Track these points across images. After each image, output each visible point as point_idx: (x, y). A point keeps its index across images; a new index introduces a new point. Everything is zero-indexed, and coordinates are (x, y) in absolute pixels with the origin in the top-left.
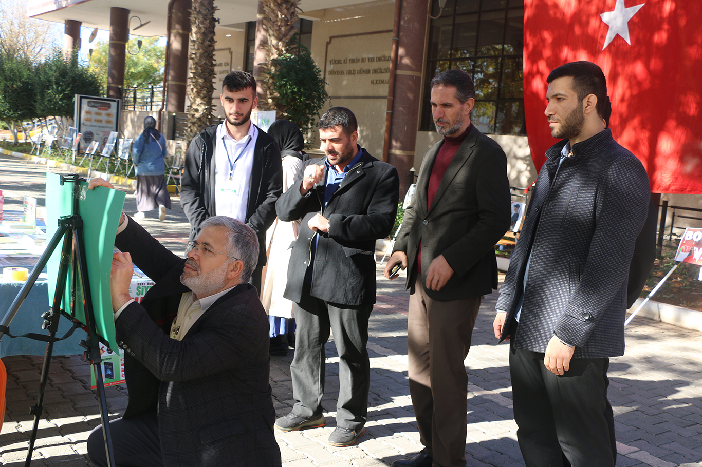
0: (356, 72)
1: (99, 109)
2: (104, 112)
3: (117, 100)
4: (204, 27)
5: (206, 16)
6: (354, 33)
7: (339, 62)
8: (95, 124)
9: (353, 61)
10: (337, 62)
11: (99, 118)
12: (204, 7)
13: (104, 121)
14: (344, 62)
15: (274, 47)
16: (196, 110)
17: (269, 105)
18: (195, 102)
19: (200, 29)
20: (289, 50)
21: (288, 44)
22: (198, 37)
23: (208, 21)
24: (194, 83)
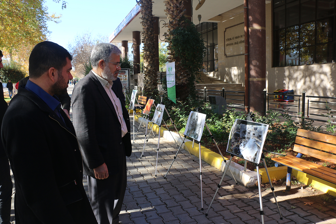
0: (239, 43)
2: (122, 75)
4: (147, 25)
5: (148, 19)
6: (236, 24)
7: (230, 39)
9: (237, 38)
10: (229, 39)
12: (146, 15)
13: (123, 79)
14: (233, 39)
15: (171, 24)
16: (147, 68)
17: (172, 59)
18: (146, 64)
19: (145, 26)
20: (180, 24)
21: (179, 21)
22: (145, 31)
23: (149, 22)
24: (145, 55)
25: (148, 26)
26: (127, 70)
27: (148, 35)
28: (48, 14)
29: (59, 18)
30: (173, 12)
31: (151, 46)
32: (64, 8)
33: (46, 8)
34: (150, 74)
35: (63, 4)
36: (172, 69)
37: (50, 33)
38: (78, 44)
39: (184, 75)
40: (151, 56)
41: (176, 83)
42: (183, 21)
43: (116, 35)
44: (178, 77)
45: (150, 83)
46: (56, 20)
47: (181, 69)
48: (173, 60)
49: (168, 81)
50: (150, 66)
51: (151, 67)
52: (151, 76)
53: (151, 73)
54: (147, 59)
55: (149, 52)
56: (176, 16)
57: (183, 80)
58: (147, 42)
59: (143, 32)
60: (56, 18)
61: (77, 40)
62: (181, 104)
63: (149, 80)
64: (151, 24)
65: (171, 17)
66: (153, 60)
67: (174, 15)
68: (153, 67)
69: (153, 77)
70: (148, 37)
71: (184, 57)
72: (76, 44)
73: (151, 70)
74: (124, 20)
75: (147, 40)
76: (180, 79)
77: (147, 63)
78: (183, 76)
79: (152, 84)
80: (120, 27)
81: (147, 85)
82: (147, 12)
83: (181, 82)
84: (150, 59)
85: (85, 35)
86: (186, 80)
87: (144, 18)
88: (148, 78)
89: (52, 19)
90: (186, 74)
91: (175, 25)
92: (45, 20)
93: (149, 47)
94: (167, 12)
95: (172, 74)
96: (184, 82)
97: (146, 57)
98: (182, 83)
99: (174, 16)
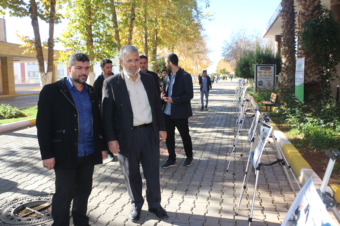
1: (265, 70)
2: (268, 71)
3: (274, 65)
5: (288, 11)
8: (264, 77)
11: (265, 74)
12: (286, 7)
13: (268, 76)
15: (303, 16)
16: (285, 64)
17: (302, 54)
18: (284, 60)
19: (285, 20)
20: (313, 15)
21: (313, 11)
22: (284, 24)
23: (289, 14)
24: (283, 50)
25: (288, 19)
26: (273, 66)
27: (288, 29)
28: (202, 13)
29: (212, 16)
30: (306, 2)
31: (291, 40)
32: (207, 7)
33: (201, 7)
34: (288, 71)
35: (207, 4)
36: (301, 65)
37: (204, 30)
38: (233, 40)
39: (316, 72)
40: (289, 52)
41: (305, 80)
42: (318, 11)
43: (268, 29)
44: (308, 74)
45: (288, 80)
46: (210, 18)
47: (313, 65)
48: (304, 55)
49: (297, 79)
50: (288, 62)
51: (290, 63)
52: (289, 73)
53: (289, 69)
54: (285, 54)
55: (288, 47)
56: (309, 6)
57: (315, 78)
58: (286, 37)
59: (283, 26)
60: (210, 16)
61: (232, 36)
62: (299, 104)
63: (286, 77)
64: (291, 17)
65: (303, 8)
66: (292, 55)
67: (307, 5)
68: (291, 63)
69: (291, 74)
70: (287, 31)
71: (315, 52)
72: (231, 40)
73: (289, 66)
74: (275, 13)
75: (286, 35)
76: (310, 77)
77: (285, 58)
78: (314, 73)
79: (289, 82)
80: (271, 21)
81: (284, 82)
82: (288, 4)
83: (311, 80)
84: (289, 55)
85: (240, 31)
86: (319, 78)
87: (283, 11)
88: (285, 75)
89: (206, 17)
90: (318, 71)
91: (308, 16)
92: (200, 19)
93: (288, 42)
94: (300, 3)
95: (301, 70)
96: (315, 80)
97: (285, 53)
98: (313, 81)
99: (307, 7)
